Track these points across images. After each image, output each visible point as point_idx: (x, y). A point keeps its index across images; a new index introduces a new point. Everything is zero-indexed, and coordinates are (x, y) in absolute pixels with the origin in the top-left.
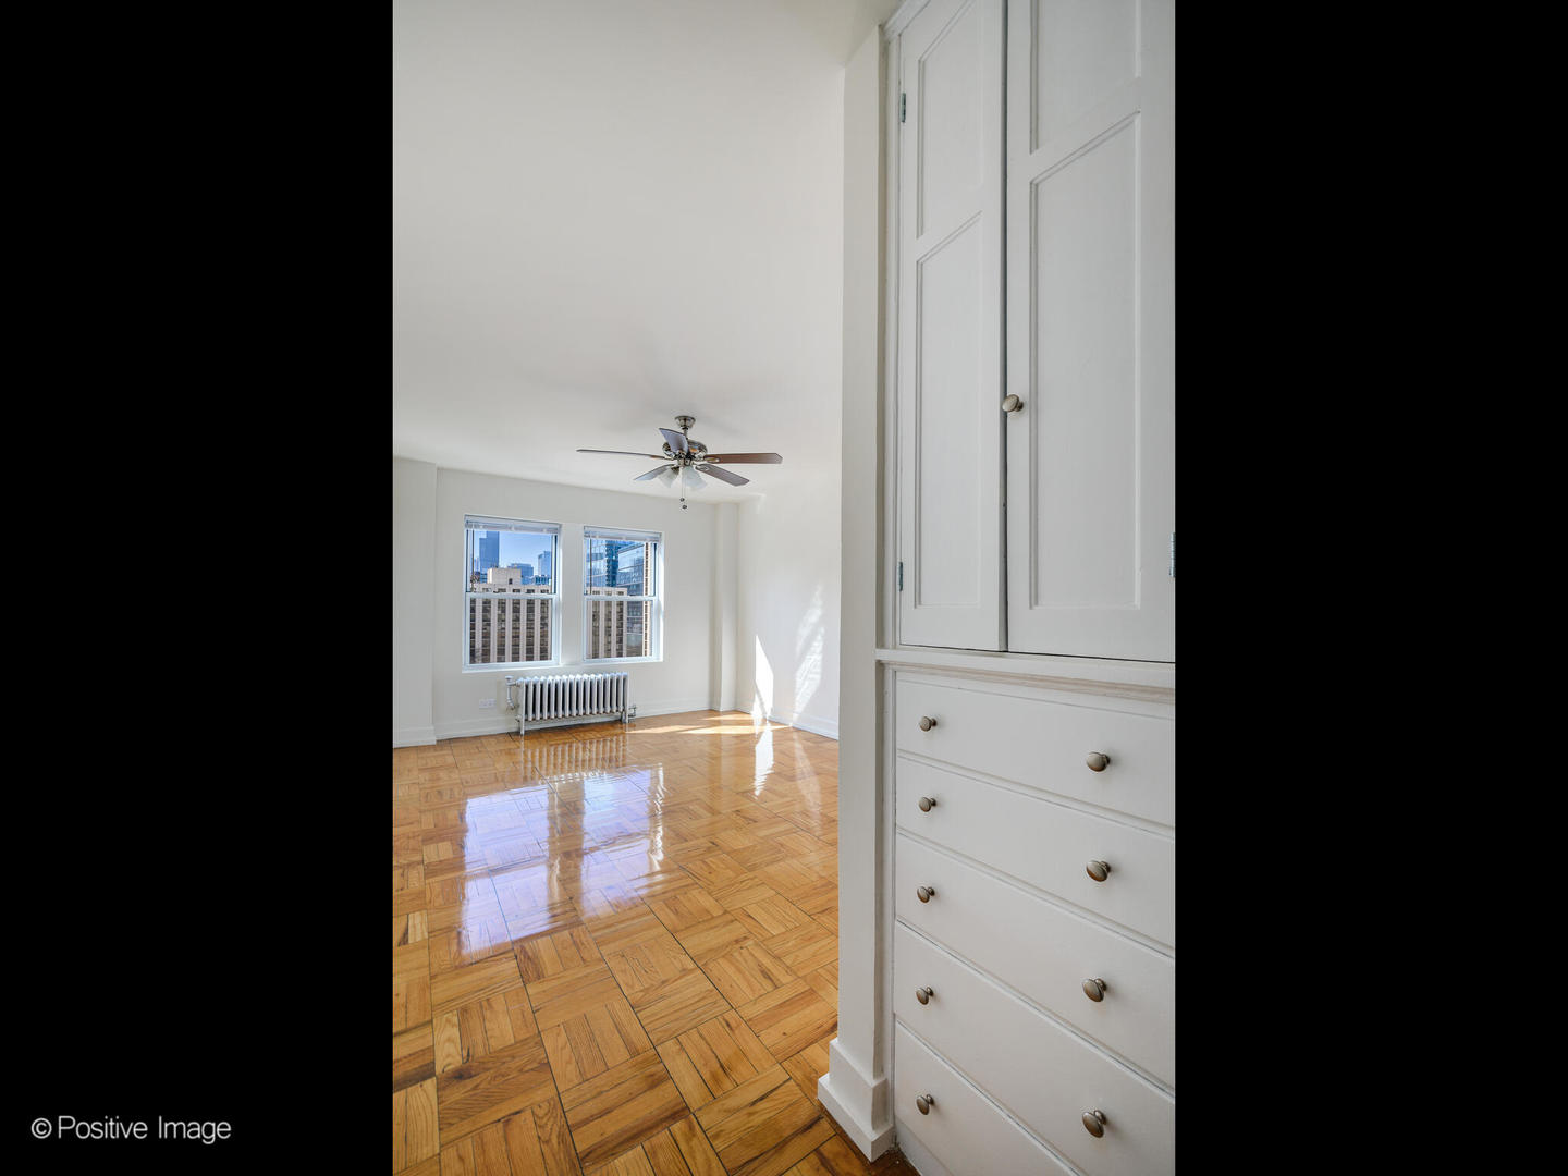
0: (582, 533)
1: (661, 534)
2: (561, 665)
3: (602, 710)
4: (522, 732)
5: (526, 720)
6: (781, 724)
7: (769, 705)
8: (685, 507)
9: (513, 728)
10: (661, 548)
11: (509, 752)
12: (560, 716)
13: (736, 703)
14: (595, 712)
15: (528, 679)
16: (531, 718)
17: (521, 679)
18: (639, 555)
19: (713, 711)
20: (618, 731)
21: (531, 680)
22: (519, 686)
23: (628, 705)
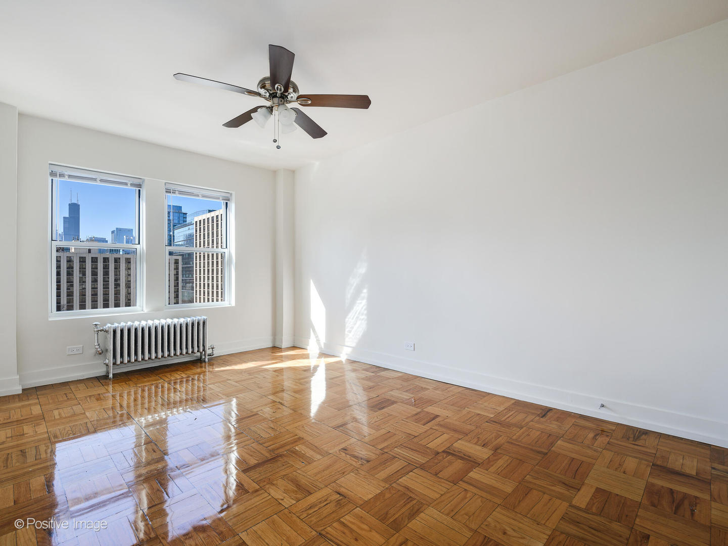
0: (165, 190)
1: (231, 194)
2: (146, 311)
3: (184, 351)
4: (111, 376)
5: (114, 364)
6: (333, 356)
7: (323, 340)
8: (278, 147)
9: (101, 371)
10: (232, 206)
11: (99, 398)
12: (147, 358)
13: (294, 341)
14: (172, 354)
15: (116, 325)
16: (118, 362)
17: (109, 325)
18: (190, 232)
19: (275, 348)
20: (199, 370)
21: (118, 325)
22: (106, 331)
23: (208, 345)
